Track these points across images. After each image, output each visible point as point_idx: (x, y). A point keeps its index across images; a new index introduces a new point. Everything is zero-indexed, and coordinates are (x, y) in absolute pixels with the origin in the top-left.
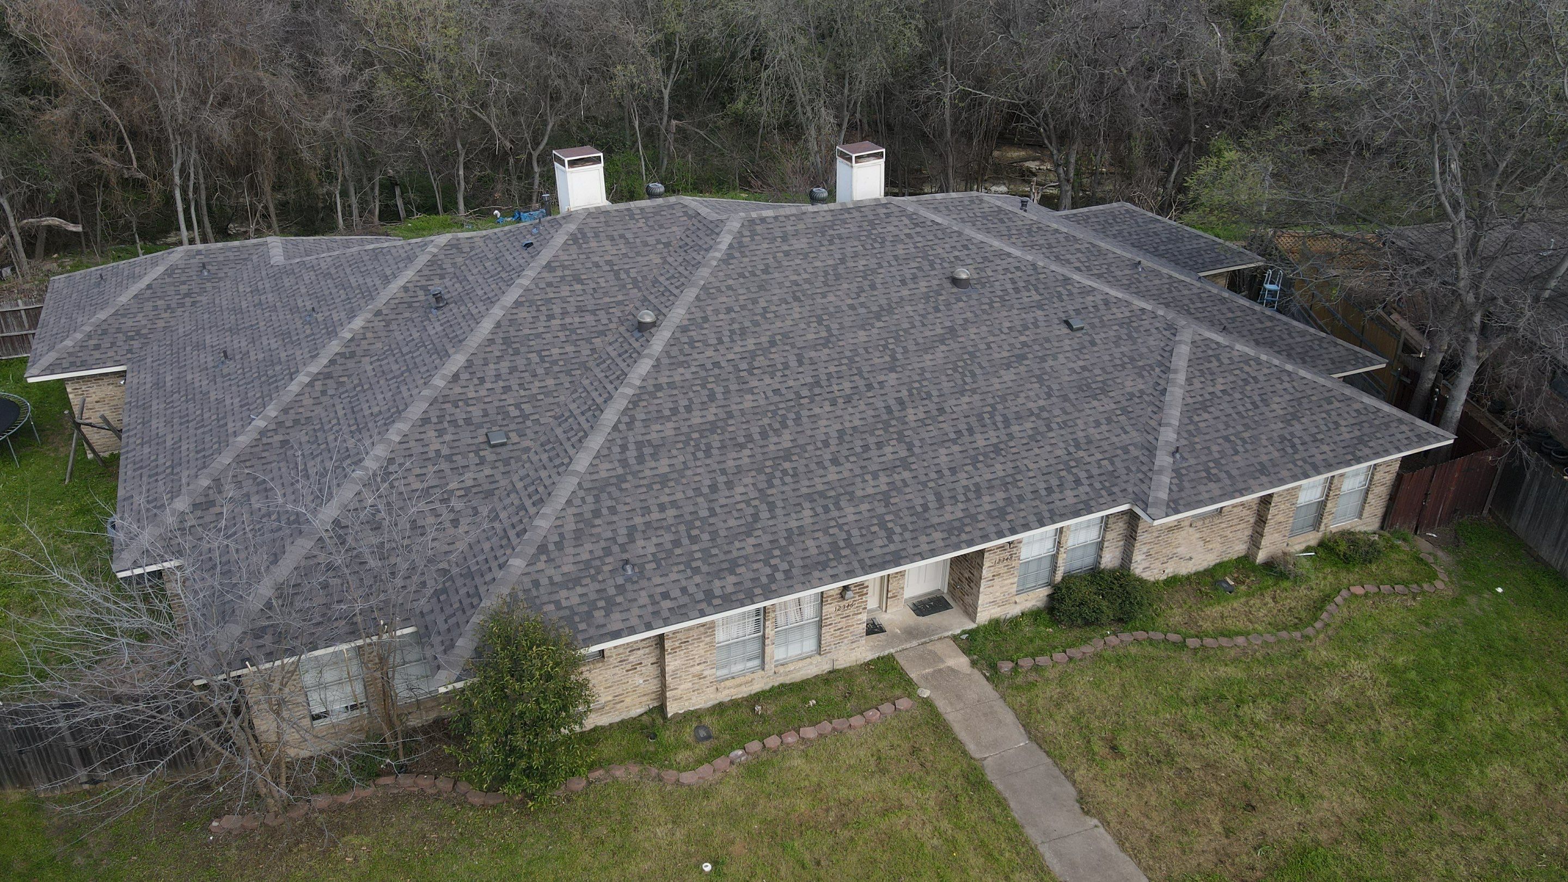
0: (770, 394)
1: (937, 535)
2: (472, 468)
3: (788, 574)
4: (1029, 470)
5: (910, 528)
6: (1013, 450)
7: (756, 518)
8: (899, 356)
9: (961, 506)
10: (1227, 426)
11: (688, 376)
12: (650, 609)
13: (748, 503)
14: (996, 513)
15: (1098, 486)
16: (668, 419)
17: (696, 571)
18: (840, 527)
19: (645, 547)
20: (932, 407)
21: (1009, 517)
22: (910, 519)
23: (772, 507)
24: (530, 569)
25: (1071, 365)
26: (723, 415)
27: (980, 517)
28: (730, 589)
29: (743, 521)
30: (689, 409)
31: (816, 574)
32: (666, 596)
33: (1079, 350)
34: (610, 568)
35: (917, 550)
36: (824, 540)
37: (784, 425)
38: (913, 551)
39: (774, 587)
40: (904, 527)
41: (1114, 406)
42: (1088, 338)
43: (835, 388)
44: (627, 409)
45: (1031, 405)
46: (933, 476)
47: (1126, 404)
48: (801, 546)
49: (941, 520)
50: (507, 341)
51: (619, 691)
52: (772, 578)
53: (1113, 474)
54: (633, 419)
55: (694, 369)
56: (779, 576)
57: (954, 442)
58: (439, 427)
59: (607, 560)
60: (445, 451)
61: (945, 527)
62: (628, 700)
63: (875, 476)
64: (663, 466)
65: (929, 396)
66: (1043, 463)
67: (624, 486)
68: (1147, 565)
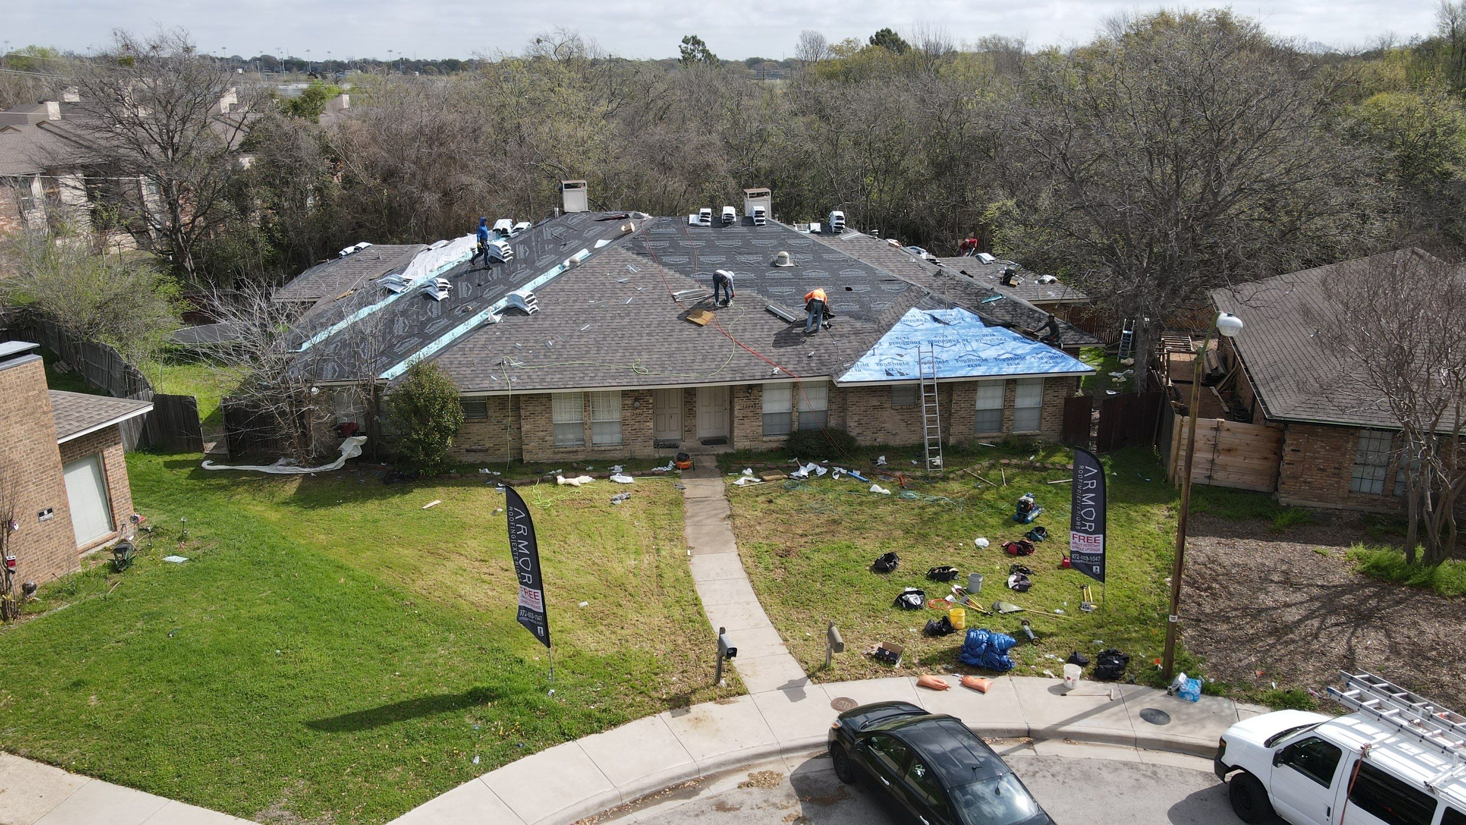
12: (506, 381)
13: (586, 345)
17: (541, 370)
19: (518, 356)
23: (600, 349)
28: (555, 380)
29: (579, 353)
32: (518, 377)
34: (494, 362)
40: (674, 368)
51: (497, 442)
59: (494, 359)
62: (503, 450)
68: (860, 431)
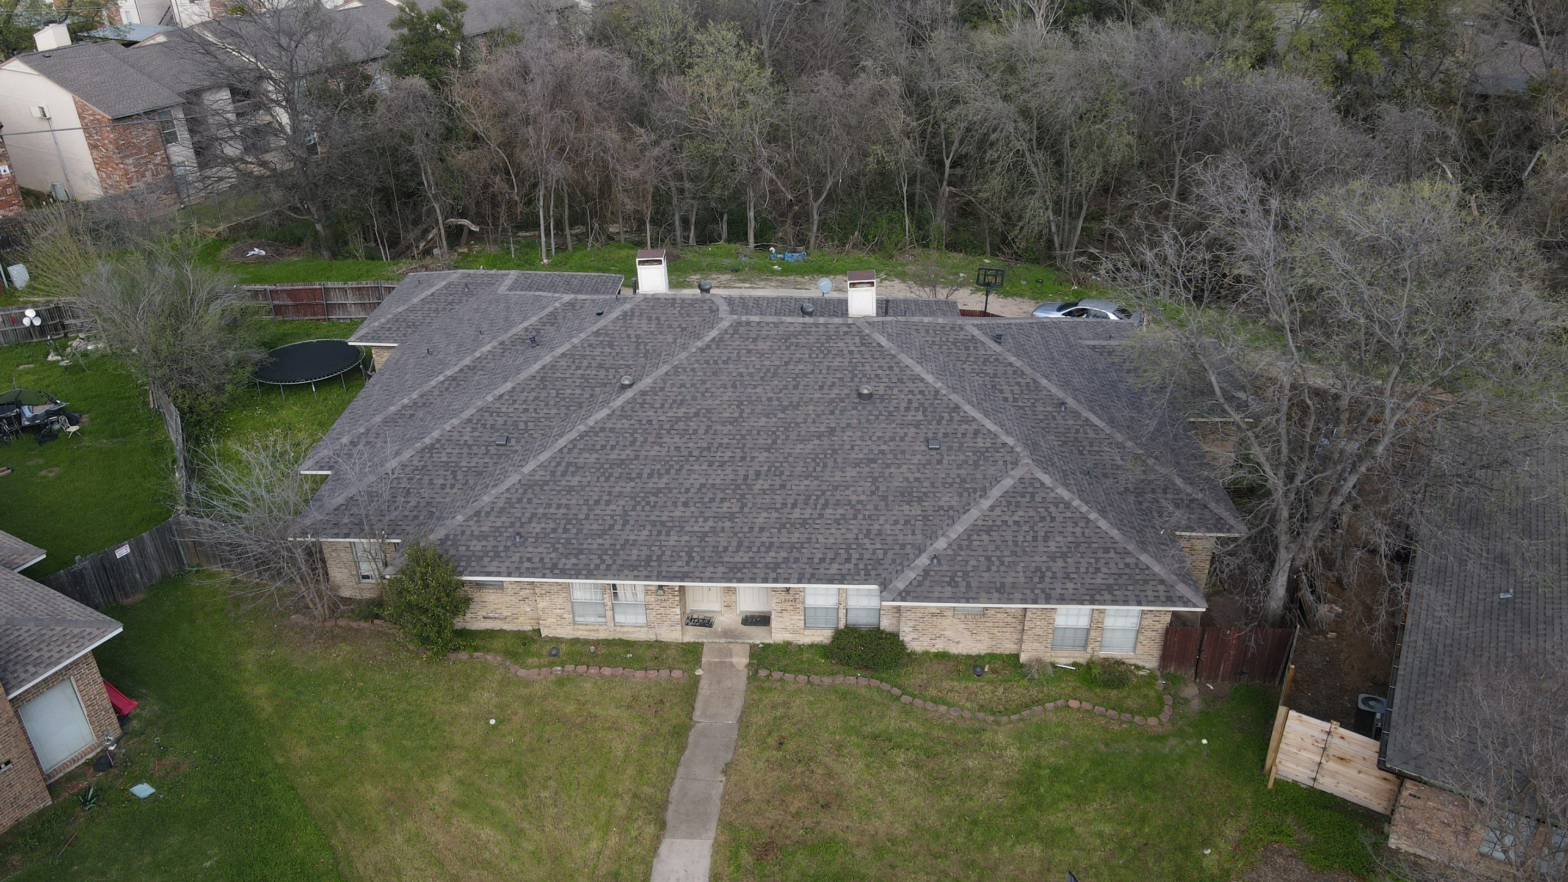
0: (672, 449)
1: (721, 569)
2: (480, 456)
3: (609, 567)
4: (817, 542)
5: (706, 559)
6: (816, 526)
7: (611, 527)
8: (779, 441)
9: (751, 554)
10: (997, 548)
11: (626, 426)
12: (516, 565)
13: (612, 516)
14: (772, 566)
15: (861, 566)
16: (597, 451)
17: (556, 550)
18: (660, 547)
19: (535, 528)
20: (778, 482)
21: (778, 571)
22: (710, 554)
23: (626, 522)
24: (464, 524)
25: (909, 475)
26: (632, 457)
27: (759, 565)
28: (568, 566)
29: (602, 527)
30: (613, 447)
31: (626, 572)
32: (529, 560)
33: (924, 466)
34: (508, 534)
35: (702, 575)
36: (645, 551)
37: (668, 472)
38: (697, 574)
39: (595, 572)
40: (702, 558)
41: (919, 512)
42: (938, 457)
43: (719, 454)
44: (575, 439)
45: (854, 498)
46: (746, 529)
47: (930, 513)
48: (628, 552)
49: (732, 560)
50: (543, 379)
51: (515, 612)
52: (597, 567)
53: (879, 562)
54: (575, 446)
55: (633, 422)
56: (603, 567)
57: (777, 510)
58: (475, 426)
59: (510, 530)
60: (470, 443)
61: (730, 565)
62: (521, 619)
63: (706, 520)
64: (574, 481)
65: (782, 473)
66: (832, 540)
67: (545, 488)
68: (914, 636)
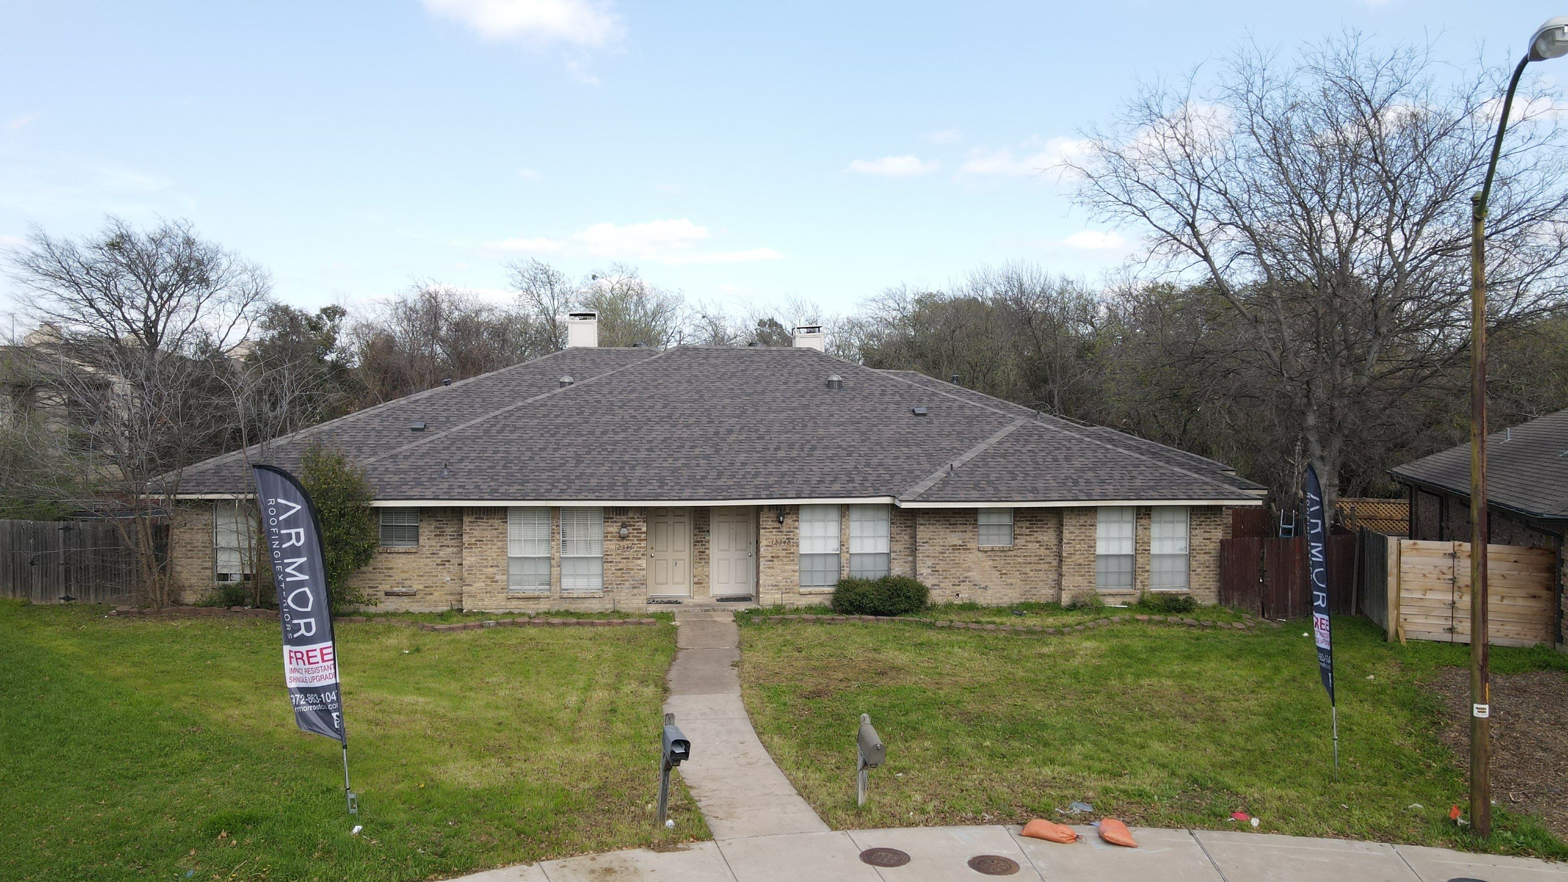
0: (627, 417)
2: (391, 437)
3: (563, 490)
6: (807, 461)
7: (563, 465)
8: (749, 412)
9: (735, 480)
10: (1018, 466)
11: (571, 403)
12: (444, 490)
13: (562, 458)
15: (868, 485)
16: (538, 418)
17: (495, 480)
18: (625, 477)
19: (467, 466)
20: (755, 435)
23: (579, 462)
24: (376, 463)
25: (900, 431)
26: (580, 422)
28: (512, 491)
29: (551, 465)
30: (557, 416)
32: (461, 487)
33: (913, 424)
34: (433, 470)
36: (607, 480)
37: (624, 430)
41: (920, 452)
42: (928, 420)
43: (682, 420)
44: (512, 411)
45: (844, 444)
46: (725, 464)
50: (466, 392)
51: (429, 583)
52: (548, 491)
53: (887, 481)
54: (512, 415)
55: (578, 401)
57: (758, 452)
58: (385, 419)
59: (434, 467)
60: (379, 429)
62: (436, 594)
63: (676, 459)
65: (757, 430)
66: (828, 469)
67: (478, 440)
68: (936, 582)
